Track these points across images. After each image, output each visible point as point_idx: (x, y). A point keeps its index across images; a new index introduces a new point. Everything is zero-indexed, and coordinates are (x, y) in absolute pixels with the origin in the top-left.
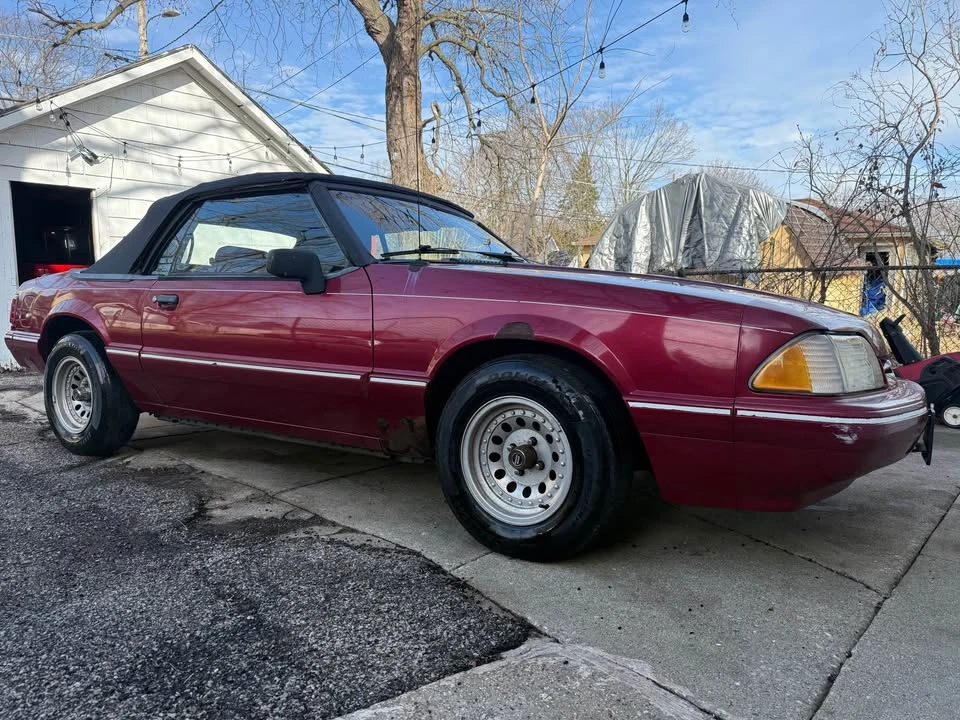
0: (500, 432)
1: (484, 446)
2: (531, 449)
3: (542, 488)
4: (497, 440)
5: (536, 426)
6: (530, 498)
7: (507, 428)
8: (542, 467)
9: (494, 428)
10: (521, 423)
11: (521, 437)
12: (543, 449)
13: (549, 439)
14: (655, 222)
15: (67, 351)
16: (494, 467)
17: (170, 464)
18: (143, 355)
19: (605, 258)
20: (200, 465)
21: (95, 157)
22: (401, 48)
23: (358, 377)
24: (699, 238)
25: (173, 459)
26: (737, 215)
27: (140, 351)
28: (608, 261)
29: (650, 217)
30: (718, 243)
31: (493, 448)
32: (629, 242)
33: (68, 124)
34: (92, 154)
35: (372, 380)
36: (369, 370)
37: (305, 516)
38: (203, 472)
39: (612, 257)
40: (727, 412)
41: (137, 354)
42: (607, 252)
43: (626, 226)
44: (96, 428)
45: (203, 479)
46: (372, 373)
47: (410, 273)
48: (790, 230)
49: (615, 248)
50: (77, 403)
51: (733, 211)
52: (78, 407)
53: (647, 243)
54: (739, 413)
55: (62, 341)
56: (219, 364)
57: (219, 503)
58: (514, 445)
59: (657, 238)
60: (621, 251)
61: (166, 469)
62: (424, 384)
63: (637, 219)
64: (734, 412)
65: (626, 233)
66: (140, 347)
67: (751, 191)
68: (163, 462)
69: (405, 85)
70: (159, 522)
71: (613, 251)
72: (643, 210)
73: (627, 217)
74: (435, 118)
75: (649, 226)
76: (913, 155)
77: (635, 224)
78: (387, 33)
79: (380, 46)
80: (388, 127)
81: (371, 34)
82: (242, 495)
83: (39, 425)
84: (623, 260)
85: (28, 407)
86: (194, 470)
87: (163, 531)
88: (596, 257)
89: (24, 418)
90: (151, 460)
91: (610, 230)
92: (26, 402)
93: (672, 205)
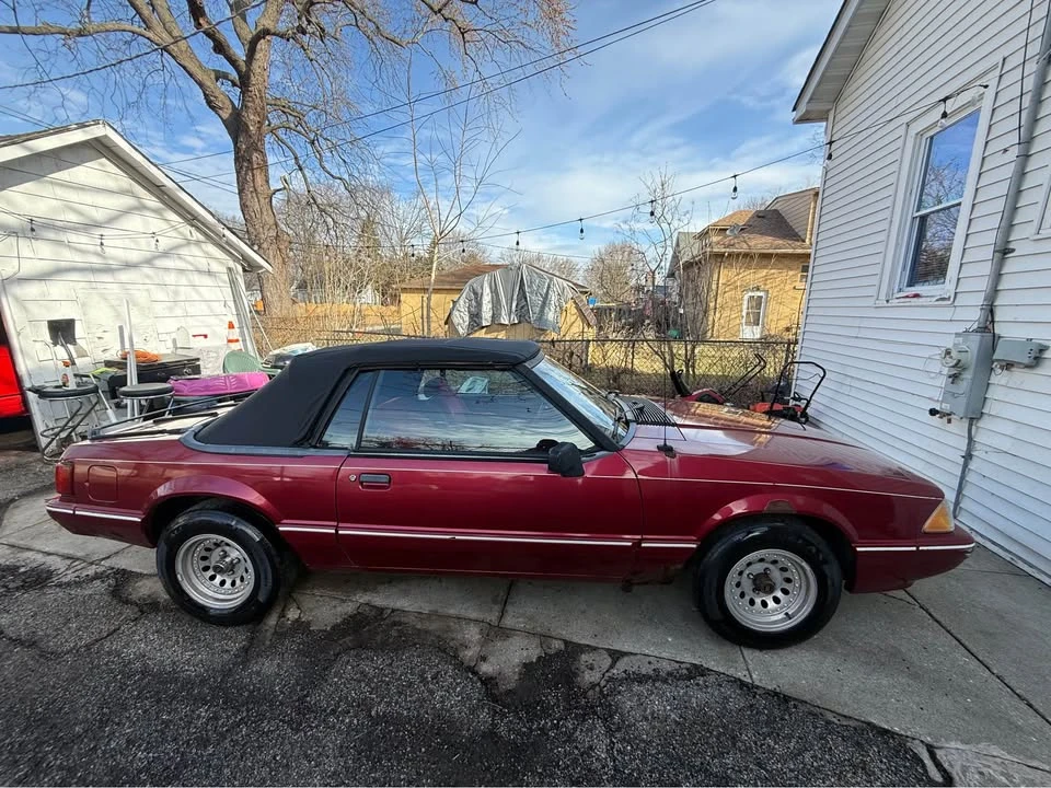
0: (744, 568)
1: (734, 579)
2: (765, 574)
3: (777, 601)
4: (740, 573)
5: (775, 562)
6: (768, 608)
7: (750, 565)
8: (775, 586)
9: (742, 566)
10: (762, 561)
11: (757, 568)
12: (776, 575)
13: (785, 569)
14: (495, 292)
16: (739, 591)
18: (340, 532)
19: (462, 314)
22: (248, 127)
23: (630, 544)
24: (524, 304)
26: (547, 291)
27: (337, 528)
28: (464, 316)
29: (491, 288)
30: (537, 310)
31: (738, 579)
32: (479, 304)
35: (643, 545)
36: (639, 537)
39: (467, 314)
40: (914, 549)
41: (333, 531)
42: (463, 310)
43: (475, 294)
45: (405, 620)
46: (643, 539)
48: (575, 302)
49: (469, 308)
50: (209, 573)
51: (545, 291)
52: (212, 578)
53: (490, 306)
56: (457, 537)
57: (469, 653)
58: (751, 574)
59: (496, 304)
60: (473, 310)
61: (351, 617)
62: (694, 546)
63: (483, 290)
65: (476, 298)
66: (335, 524)
67: (554, 278)
68: (338, 609)
69: (254, 158)
70: (473, 712)
71: (467, 309)
72: (486, 285)
73: (475, 288)
74: (285, 188)
75: (490, 294)
77: (482, 294)
78: (230, 111)
79: (224, 121)
80: (241, 192)
81: (213, 108)
82: (472, 634)
83: (98, 582)
84: (475, 317)
85: (29, 549)
86: (381, 610)
87: (494, 725)
88: (456, 313)
89: (50, 574)
90: (323, 609)
91: (464, 295)
92: (12, 541)
93: (505, 282)
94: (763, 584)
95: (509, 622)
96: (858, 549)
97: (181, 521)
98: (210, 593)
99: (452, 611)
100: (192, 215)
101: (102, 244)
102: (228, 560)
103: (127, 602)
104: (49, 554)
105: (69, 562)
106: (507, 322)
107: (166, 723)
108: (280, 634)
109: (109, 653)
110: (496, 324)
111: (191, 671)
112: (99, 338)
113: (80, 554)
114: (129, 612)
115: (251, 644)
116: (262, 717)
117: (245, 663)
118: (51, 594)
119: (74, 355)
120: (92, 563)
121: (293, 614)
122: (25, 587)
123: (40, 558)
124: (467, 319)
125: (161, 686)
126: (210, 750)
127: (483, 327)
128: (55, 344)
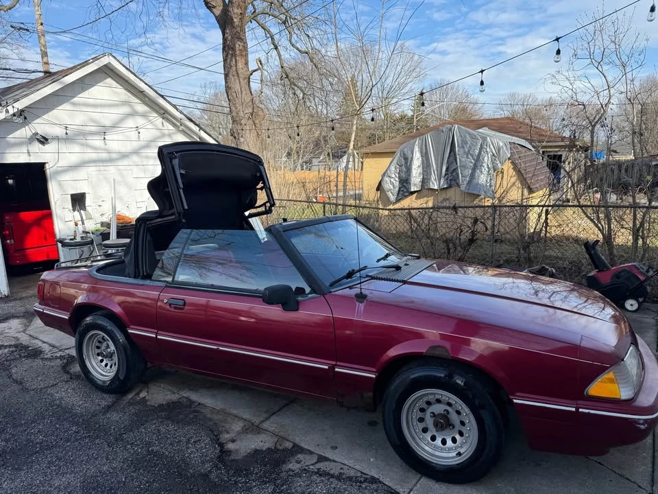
0: (425, 406)
1: (414, 414)
2: (445, 416)
3: (454, 440)
4: (422, 410)
5: (449, 404)
6: (446, 446)
7: (429, 403)
8: (454, 427)
9: (421, 404)
10: (438, 401)
11: (439, 409)
12: (454, 418)
13: (458, 413)
14: (425, 155)
15: (94, 326)
16: (421, 426)
17: (175, 397)
18: (158, 337)
19: (392, 180)
20: (194, 397)
21: (47, 140)
22: (232, 20)
23: (327, 367)
24: (454, 168)
25: (174, 393)
26: (480, 153)
27: (157, 334)
28: (394, 182)
29: (421, 152)
30: (468, 172)
31: (420, 415)
32: (409, 170)
33: (25, 118)
34: (44, 138)
35: (336, 369)
36: (334, 363)
37: (289, 445)
38: (199, 404)
39: (397, 179)
40: (574, 409)
41: (155, 336)
42: (393, 176)
43: (406, 159)
44: (122, 378)
45: (203, 411)
46: (336, 365)
47: (357, 303)
48: (513, 163)
49: (399, 173)
50: (100, 358)
51: (477, 151)
52: (102, 361)
53: (420, 170)
54: (580, 410)
55: (88, 319)
56: (220, 348)
57: (227, 436)
58: (433, 413)
59: (426, 166)
60: (403, 175)
61: (173, 402)
62: (374, 376)
63: (413, 155)
64: (577, 409)
65: (406, 163)
66: (156, 331)
67: (488, 138)
68: (169, 396)
69: (237, 46)
70: (203, 463)
71: (397, 175)
72: (417, 149)
73: (405, 153)
74: (259, 69)
75: (420, 159)
76: (595, 125)
77: (412, 158)
78: (221, 8)
79: (216, 18)
80: (226, 76)
81: (209, 8)
82: (237, 426)
83: (59, 360)
84: (405, 182)
85: (37, 339)
86: (192, 402)
87: (210, 472)
88: (387, 179)
89: (41, 352)
90: (159, 394)
91: (395, 161)
92: (31, 333)
93: (436, 143)
94: (443, 423)
95: (266, 425)
96: (515, 401)
97: (89, 319)
98: (100, 371)
99: (234, 412)
100: (164, 110)
101: (104, 138)
102: (109, 350)
103: (68, 373)
104: (44, 342)
105: (51, 348)
106: (436, 187)
107: (57, 429)
108: (130, 404)
109: (49, 395)
110: (424, 190)
111: (78, 410)
112: (99, 206)
113: (57, 345)
114: (65, 377)
115: (113, 405)
116: (97, 437)
117: (104, 414)
118: (38, 362)
119: (84, 218)
120: (61, 350)
121: (142, 395)
122: (27, 357)
123: (40, 344)
124: (397, 184)
125: (63, 413)
126: (69, 444)
127: (412, 193)
128: (74, 210)
